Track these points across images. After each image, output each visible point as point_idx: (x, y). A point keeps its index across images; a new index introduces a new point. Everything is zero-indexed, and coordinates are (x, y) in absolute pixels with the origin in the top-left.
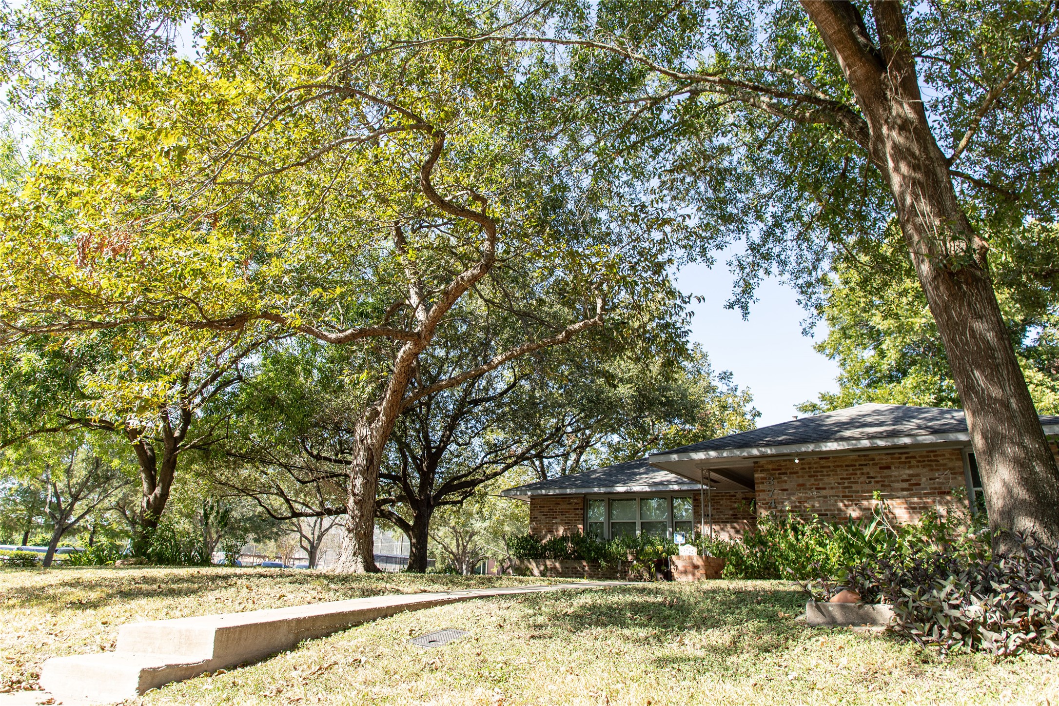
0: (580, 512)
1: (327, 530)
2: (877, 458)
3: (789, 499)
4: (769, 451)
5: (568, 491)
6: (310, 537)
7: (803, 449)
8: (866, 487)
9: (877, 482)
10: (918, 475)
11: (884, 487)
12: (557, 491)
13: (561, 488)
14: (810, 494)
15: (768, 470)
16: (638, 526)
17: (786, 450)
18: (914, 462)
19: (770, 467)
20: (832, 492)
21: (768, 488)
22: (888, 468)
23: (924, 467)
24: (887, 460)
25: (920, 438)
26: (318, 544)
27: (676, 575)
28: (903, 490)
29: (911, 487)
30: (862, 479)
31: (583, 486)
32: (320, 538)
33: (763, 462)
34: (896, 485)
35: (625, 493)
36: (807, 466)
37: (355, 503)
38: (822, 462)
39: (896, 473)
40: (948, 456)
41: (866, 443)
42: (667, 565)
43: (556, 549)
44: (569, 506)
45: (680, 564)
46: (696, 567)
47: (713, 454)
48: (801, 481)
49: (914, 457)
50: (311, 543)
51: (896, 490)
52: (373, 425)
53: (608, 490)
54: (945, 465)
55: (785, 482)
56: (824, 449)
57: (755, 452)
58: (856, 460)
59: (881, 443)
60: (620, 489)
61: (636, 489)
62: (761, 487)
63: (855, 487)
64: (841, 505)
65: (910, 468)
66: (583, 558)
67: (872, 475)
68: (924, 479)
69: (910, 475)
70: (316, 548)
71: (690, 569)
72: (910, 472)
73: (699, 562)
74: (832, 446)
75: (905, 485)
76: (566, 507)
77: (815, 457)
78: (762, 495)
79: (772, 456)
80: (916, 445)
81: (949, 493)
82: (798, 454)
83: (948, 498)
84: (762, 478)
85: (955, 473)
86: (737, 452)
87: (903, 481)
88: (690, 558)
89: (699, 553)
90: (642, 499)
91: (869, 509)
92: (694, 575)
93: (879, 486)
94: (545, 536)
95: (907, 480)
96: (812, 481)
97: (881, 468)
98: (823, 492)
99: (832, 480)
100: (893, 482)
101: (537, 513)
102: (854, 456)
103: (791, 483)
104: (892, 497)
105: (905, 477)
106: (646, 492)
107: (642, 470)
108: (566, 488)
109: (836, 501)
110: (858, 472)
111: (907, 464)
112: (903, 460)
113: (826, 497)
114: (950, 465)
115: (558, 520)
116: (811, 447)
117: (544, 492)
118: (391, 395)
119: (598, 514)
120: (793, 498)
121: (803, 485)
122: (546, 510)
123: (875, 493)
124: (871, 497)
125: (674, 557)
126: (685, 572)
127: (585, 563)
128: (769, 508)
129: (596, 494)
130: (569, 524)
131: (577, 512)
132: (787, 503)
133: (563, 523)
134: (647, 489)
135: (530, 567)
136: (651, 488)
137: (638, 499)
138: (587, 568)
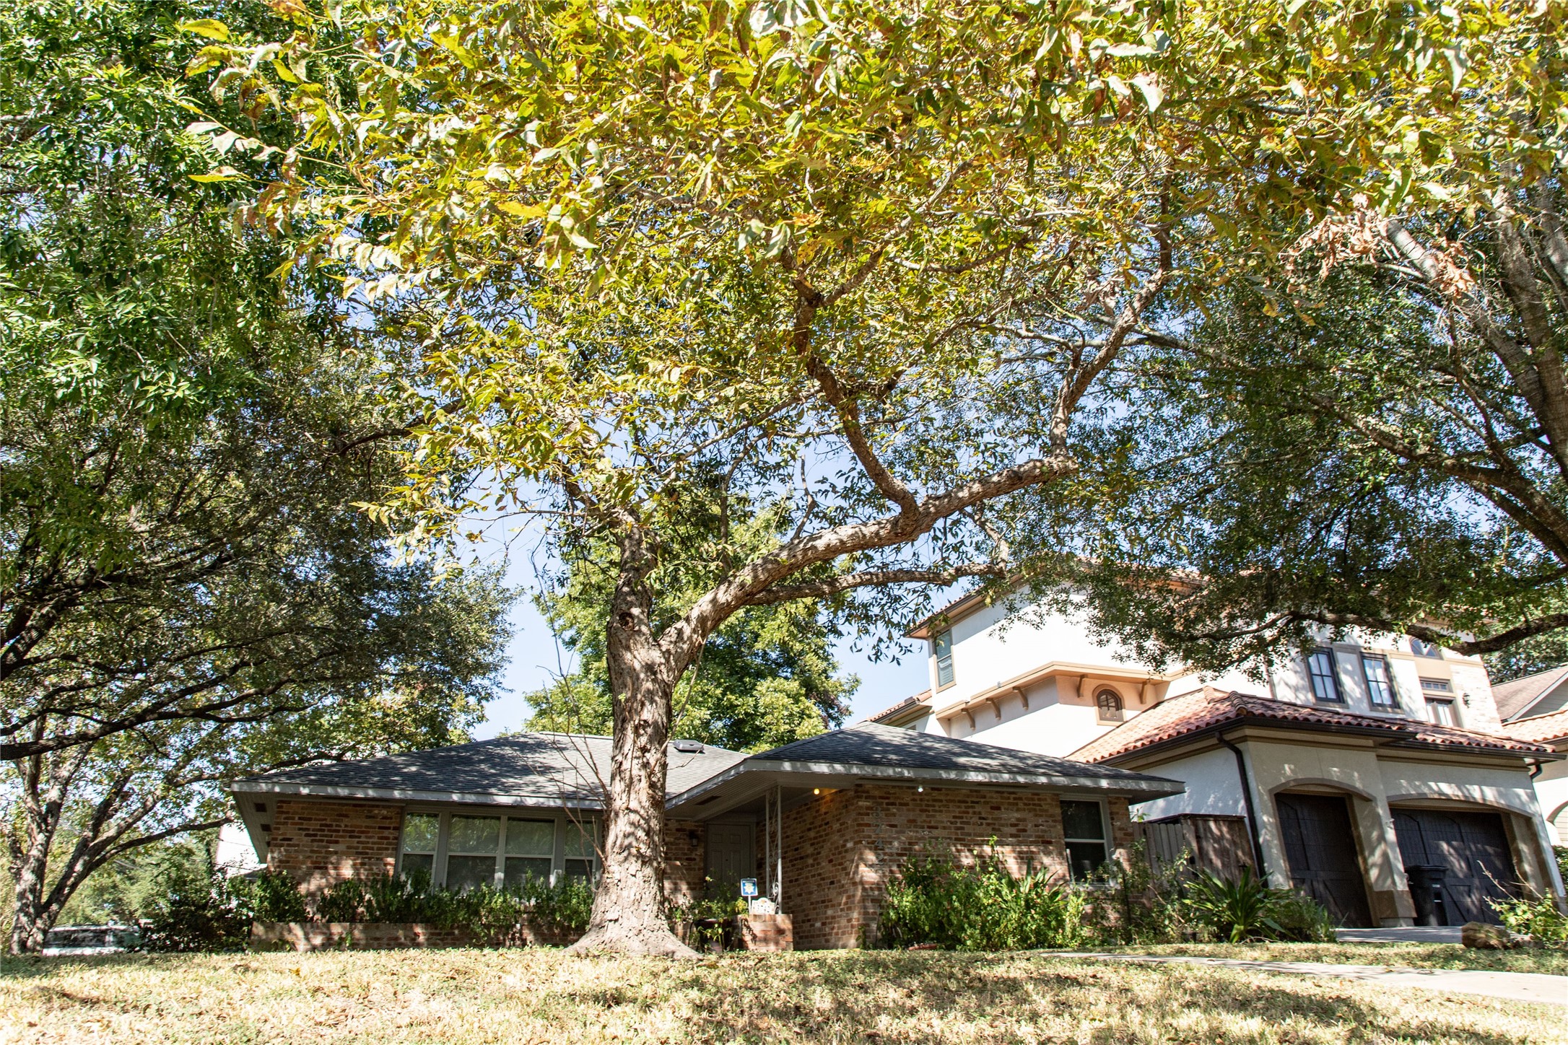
0: (392, 834)
2: (988, 795)
3: (898, 838)
8: (979, 830)
9: (989, 825)
10: (1024, 820)
11: (995, 831)
15: (874, 797)
18: (1021, 805)
19: (877, 793)
20: (945, 833)
21: (875, 822)
22: (998, 809)
23: (1029, 811)
24: (996, 799)
27: (753, 942)
28: (1012, 836)
29: (1018, 835)
30: (974, 820)
33: (868, 785)
34: (1005, 830)
36: (926, 798)
38: (935, 793)
39: (1005, 816)
44: (369, 822)
45: (758, 928)
46: (780, 932)
48: (911, 816)
49: (1021, 799)
51: (1005, 836)
54: (1047, 811)
55: (894, 815)
58: (968, 796)
59: (1021, 779)
62: (866, 820)
63: (968, 829)
64: (953, 849)
65: (1017, 810)
66: (419, 920)
67: (983, 815)
68: (1029, 826)
69: (1017, 820)
71: (772, 934)
72: (1017, 815)
75: (1013, 830)
76: (363, 822)
78: (867, 831)
81: (1051, 843)
82: (925, 782)
83: (1051, 848)
84: (867, 808)
85: (1055, 821)
87: (1012, 825)
88: (773, 919)
90: (510, 819)
92: (777, 943)
93: (991, 829)
94: (306, 877)
95: (1015, 825)
96: (924, 817)
97: (991, 808)
98: (935, 832)
99: (944, 818)
100: (1004, 826)
101: (290, 830)
103: (900, 817)
104: (1002, 844)
105: (1013, 821)
106: (549, 809)
109: (948, 844)
110: (970, 811)
111: (1015, 806)
112: (1012, 800)
113: (938, 839)
114: (1051, 811)
115: (341, 847)
120: (903, 838)
121: (914, 821)
124: (983, 843)
126: (766, 940)
127: (418, 930)
128: (875, 849)
129: (454, 803)
130: (364, 856)
131: (386, 833)
132: (896, 844)
133: (350, 852)
134: (552, 803)
135: (289, 937)
136: (559, 802)
137: (504, 818)
138: (422, 939)
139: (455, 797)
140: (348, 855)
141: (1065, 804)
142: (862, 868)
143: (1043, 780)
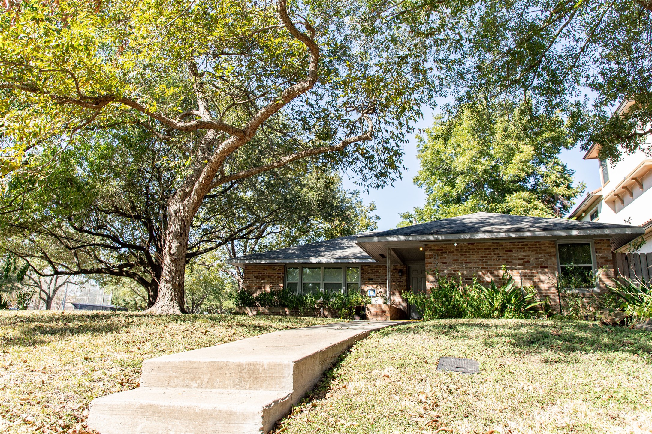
0: (282, 275)
1: (60, 286)
2: (504, 245)
3: (447, 269)
4: (440, 237)
5: (276, 261)
6: (47, 291)
7: (462, 237)
8: (497, 262)
9: (503, 260)
10: (529, 256)
11: (508, 263)
12: (268, 261)
13: (270, 259)
14: (461, 266)
15: (434, 250)
16: (322, 286)
17: (451, 237)
18: (526, 248)
19: (436, 248)
20: (475, 265)
21: (434, 262)
22: (511, 251)
23: (532, 251)
24: (510, 246)
25: (537, 233)
26: (53, 296)
27: (369, 317)
28: (519, 265)
29: (524, 263)
30: (494, 258)
31: (285, 258)
32: (55, 292)
33: (431, 244)
34: (515, 262)
35: (317, 263)
36: (459, 248)
37: (172, 261)
38: (470, 246)
39: (515, 255)
40: (547, 245)
41: (502, 235)
42: (364, 310)
43: (265, 300)
44: (274, 272)
45: (373, 310)
46: (384, 312)
47: (402, 238)
48: (455, 258)
49: (527, 245)
50: (48, 295)
51: (515, 265)
52: (185, 202)
53: (306, 261)
54: (545, 250)
55: (445, 258)
56: (476, 237)
57: (431, 238)
58: (491, 246)
59: (512, 235)
60: (313, 260)
61: (324, 261)
62: (429, 261)
63: (490, 262)
64: (480, 273)
65: (524, 251)
66: (287, 306)
67: (500, 255)
68: (532, 259)
69: (524, 256)
70: (52, 299)
71: (380, 313)
72: (524, 254)
73: (385, 308)
74: (481, 236)
75: (521, 262)
76: (271, 272)
77: (466, 243)
78: (430, 266)
79: (442, 241)
80: (534, 237)
81: (546, 267)
82: (458, 241)
83: (546, 270)
84: (430, 255)
85: (551, 256)
86: (419, 238)
87: (519, 259)
88: (380, 306)
89: (385, 303)
90: (325, 268)
91: (498, 276)
92: (382, 316)
93: (505, 262)
94: (255, 291)
95: (522, 259)
96: (463, 258)
97: (506, 251)
98: (470, 265)
99: (475, 258)
100: (513, 260)
101: (249, 276)
102: (489, 243)
103: (449, 259)
104: (512, 269)
105: (521, 257)
106: (331, 263)
107: (323, 249)
108: (274, 258)
109: (477, 271)
110: (492, 253)
111: (522, 249)
112: (520, 246)
113: (471, 268)
114: (548, 250)
115: (266, 281)
116: (468, 236)
117: (258, 261)
118: (204, 179)
119: (294, 277)
120: (450, 268)
121: (457, 260)
122: (257, 273)
123: (504, 266)
124: (500, 269)
125: (368, 305)
126: (376, 315)
127: (286, 309)
128: (434, 275)
129: (295, 263)
130: (273, 283)
131: (280, 275)
132: (446, 271)
133: (269, 282)
134: (332, 261)
135: (246, 312)
136: (335, 261)
137: (322, 268)
138: (288, 313)
139: (296, 261)
140: (268, 284)
141: (561, 246)
142: (427, 283)
143: (529, 234)
